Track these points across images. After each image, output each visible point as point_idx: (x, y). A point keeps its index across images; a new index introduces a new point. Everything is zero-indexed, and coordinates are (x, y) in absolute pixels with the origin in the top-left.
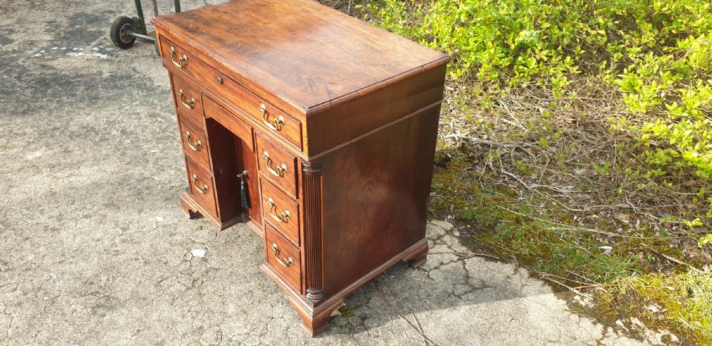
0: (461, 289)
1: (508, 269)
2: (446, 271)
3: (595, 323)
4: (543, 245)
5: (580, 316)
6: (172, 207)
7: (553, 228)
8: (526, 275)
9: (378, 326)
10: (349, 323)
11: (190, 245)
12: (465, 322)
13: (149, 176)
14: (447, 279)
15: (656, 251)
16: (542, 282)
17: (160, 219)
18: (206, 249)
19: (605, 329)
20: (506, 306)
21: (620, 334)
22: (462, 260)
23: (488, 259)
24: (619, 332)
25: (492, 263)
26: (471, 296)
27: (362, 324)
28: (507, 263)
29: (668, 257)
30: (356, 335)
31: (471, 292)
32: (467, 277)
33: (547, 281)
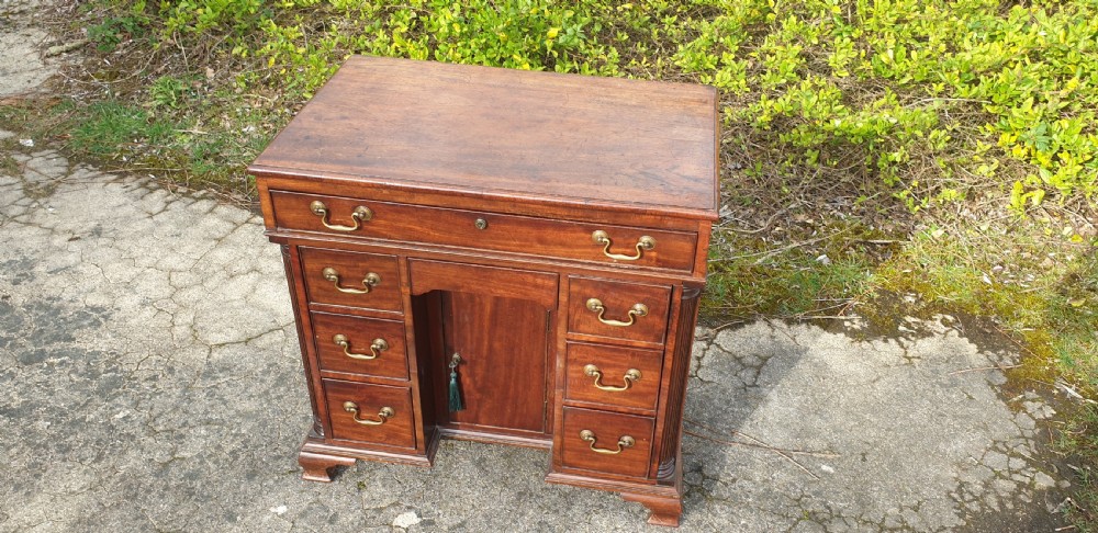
0: (748, 376)
1: (760, 327)
2: (712, 365)
3: (886, 341)
4: (768, 285)
5: (868, 341)
6: (276, 482)
7: (759, 261)
8: (785, 326)
9: (722, 468)
10: (691, 486)
11: (380, 518)
12: (791, 409)
13: (169, 458)
14: (722, 373)
15: (861, 240)
16: (804, 325)
17: (282, 509)
18: (410, 508)
19: (897, 341)
20: (803, 367)
21: (913, 339)
22: (711, 343)
23: (734, 327)
24: (910, 337)
25: (741, 330)
26: (764, 378)
27: (705, 477)
28: (754, 322)
29: (875, 241)
30: (714, 494)
31: (759, 373)
32: (738, 359)
33: (809, 322)
